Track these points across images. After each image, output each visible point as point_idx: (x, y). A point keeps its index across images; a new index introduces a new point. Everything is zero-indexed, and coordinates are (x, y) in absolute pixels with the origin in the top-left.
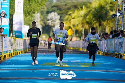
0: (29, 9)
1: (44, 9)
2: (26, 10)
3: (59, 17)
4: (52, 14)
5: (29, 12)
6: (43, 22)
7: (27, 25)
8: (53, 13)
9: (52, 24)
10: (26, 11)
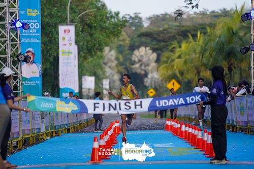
0: (90, 43)
1: (124, 40)
2: (83, 44)
3: (154, 55)
4: (142, 51)
5: (89, 48)
6: (124, 66)
7: (91, 76)
8: (142, 49)
9: (141, 70)
10: (85, 47)
